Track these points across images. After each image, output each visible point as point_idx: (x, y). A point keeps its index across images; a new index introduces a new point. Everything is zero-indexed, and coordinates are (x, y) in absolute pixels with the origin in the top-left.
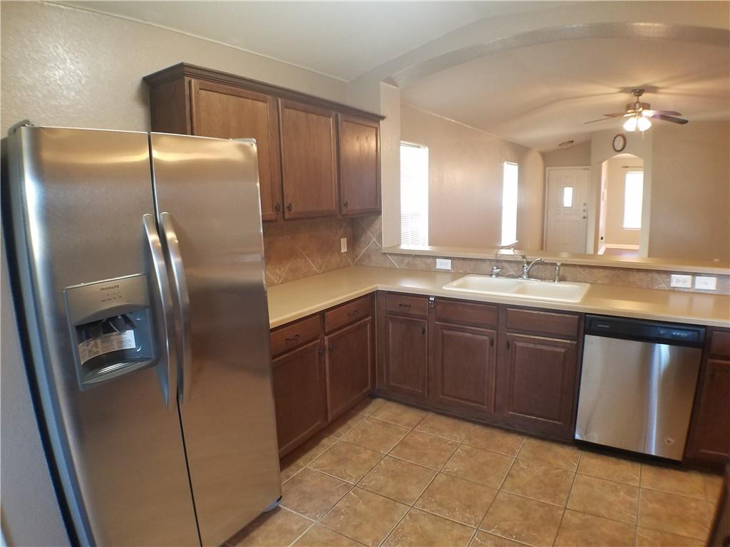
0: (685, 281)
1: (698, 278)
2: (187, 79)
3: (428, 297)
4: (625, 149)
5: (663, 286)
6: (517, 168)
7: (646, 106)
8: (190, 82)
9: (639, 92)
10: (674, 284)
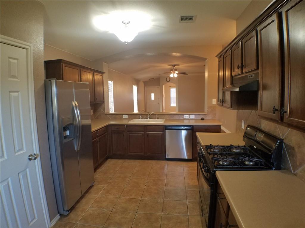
0: (187, 117)
1: (190, 116)
2: (62, 63)
3: (125, 125)
4: (170, 81)
5: (182, 118)
6: (137, 87)
7: (176, 70)
8: (62, 64)
9: (174, 66)
10: (185, 118)
